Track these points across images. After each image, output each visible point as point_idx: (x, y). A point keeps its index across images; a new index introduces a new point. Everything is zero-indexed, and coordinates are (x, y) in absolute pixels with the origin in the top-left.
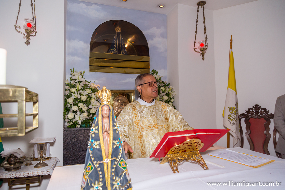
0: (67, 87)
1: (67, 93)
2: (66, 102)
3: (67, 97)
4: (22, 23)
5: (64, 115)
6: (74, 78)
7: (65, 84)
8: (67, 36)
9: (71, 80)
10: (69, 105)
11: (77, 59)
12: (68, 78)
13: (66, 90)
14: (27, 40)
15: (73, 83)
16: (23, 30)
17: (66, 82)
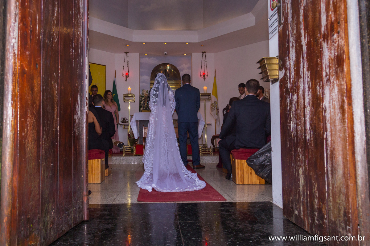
0: (141, 97)
1: (141, 100)
2: (140, 103)
3: (140, 101)
4: (124, 73)
5: (140, 109)
6: (143, 93)
7: (140, 96)
8: (141, 74)
9: (142, 94)
10: (141, 105)
11: (144, 84)
12: (141, 93)
13: (140, 98)
14: (126, 79)
15: (143, 95)
16: (125, 76)
17: (140, 95)
